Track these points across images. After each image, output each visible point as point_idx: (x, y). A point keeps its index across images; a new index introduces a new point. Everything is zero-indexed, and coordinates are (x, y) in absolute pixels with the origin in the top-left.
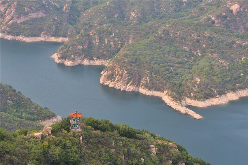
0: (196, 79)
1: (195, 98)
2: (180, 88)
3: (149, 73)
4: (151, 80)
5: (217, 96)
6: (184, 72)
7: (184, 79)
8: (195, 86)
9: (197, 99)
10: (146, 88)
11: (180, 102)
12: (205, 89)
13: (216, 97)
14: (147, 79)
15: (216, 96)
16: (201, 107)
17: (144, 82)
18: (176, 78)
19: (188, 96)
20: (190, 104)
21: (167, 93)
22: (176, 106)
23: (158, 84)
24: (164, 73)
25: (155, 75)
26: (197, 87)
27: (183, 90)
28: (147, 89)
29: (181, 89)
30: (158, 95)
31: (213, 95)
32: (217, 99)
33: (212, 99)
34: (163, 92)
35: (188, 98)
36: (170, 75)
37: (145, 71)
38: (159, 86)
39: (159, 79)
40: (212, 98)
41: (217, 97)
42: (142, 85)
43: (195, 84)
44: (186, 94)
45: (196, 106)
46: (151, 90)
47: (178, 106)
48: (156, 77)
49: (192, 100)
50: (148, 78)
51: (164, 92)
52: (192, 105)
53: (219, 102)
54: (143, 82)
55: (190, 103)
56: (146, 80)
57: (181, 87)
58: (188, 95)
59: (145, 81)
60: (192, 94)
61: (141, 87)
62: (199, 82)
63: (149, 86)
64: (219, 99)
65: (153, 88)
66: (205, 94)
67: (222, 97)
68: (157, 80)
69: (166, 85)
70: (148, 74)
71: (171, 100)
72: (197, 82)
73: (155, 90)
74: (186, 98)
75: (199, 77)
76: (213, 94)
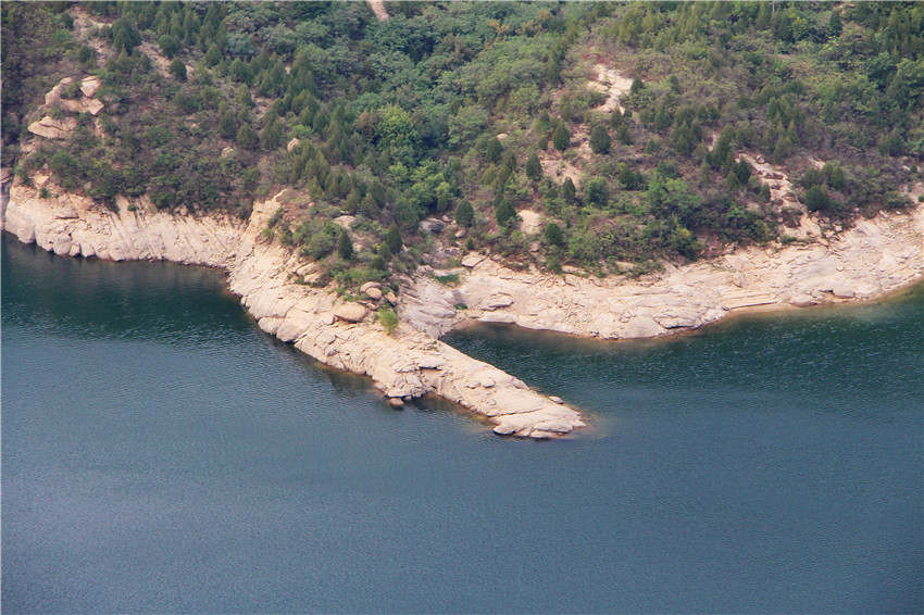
0: (593, 77)
1: (558, 254)
2: (419, 172)
3: (108, 36)
4: (124, 101)
5: (794, 225)
6: (494, 23)
7: (472, 90)
8: (564, 144)
9: (577, 260)
10: (68, 189)
11: (376, 293)
12: (670, 162)
13: (788, 242)
14: (78, 94)
15: (789, 232)
16: (606, 333)
17: (50, 134)
18: (397, 78)
19: (491, 243)
20: (500, 316)
21: (272, 223)
22: (342, 330)
23: (200, 137)
24: (280, 33)
25: (170, 51)
26: (586, 150)
27: (444, 186)
28: (77, 201)
29: (428, 178)
30: (198, 246)
31: (754, 216)
32: (791, 252)
33: (742, 256)
34: (245, 216)
35: (488, 262)
36: (341, 50)
37: (70, 24)
38: (204, 160)
39: (210, 96)
40: (742, 244)
41: (801, 234)
42: (37, 163)
43: (578, 121)
44: (467, 218)
45: (564, 327)
46: (123, 204)
47: (358, 329)
48: (180, 74)
49: (522, 276)
50: (89, 85)
51: (254, 218)
52: (523, 321)
53: (818, 279)
54: (43, 127)
55: (505, 300)
56: (72, 105)
57: (427, 163)
58: (492, 234)
59: (61, 114)
60: (530, 220)
61: (27, 182)
62: (623, 101)
63: (97, 164)
64: (816, 251)
65: (141, 179)
66: (662, 209)
67: (850, 237)
68: (188, 107)
69: (276, 142)
70: (96, 45)
71: (300, 281)
72: (599, 100)
73: (164, 205)
74: (472, 259)
75: (628, 56)
76: (753, 207)
